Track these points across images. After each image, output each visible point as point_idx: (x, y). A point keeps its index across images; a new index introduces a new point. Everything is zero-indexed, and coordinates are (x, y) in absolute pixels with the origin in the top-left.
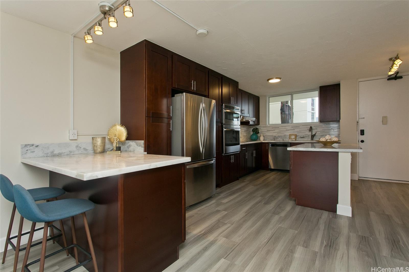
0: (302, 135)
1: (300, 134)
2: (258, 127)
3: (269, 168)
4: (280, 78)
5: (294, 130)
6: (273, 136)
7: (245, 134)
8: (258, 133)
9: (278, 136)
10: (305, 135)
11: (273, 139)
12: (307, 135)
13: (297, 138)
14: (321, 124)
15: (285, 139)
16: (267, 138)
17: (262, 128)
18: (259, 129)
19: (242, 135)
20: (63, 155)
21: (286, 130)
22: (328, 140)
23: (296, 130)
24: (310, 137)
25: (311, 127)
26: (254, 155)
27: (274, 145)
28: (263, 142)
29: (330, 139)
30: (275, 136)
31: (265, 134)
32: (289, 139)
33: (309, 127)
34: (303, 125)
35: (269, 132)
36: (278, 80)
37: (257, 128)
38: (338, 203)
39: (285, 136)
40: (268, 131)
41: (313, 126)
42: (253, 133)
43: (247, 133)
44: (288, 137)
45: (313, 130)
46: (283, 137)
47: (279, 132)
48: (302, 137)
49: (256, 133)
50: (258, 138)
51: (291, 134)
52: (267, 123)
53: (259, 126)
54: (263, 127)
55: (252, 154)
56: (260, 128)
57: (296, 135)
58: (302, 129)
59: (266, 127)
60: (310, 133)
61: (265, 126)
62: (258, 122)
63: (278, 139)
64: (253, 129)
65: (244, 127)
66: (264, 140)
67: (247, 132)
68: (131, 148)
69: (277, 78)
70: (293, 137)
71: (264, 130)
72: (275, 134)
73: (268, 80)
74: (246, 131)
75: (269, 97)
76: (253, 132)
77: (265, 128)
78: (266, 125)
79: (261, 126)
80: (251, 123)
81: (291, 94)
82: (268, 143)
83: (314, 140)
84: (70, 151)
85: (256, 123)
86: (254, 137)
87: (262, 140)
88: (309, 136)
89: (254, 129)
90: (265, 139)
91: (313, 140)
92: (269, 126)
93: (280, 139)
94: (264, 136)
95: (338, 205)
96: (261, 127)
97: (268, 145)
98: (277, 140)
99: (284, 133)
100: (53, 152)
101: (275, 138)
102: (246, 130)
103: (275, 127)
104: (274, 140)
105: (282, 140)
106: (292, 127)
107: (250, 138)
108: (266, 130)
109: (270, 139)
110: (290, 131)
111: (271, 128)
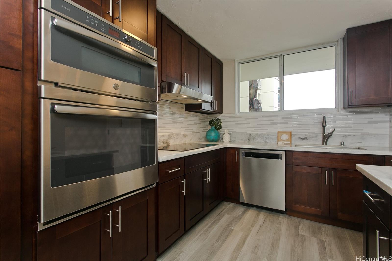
0: (302, 133)
1: (299, 131)
2: (220, 117)
3: (241, 201)
5: (287, 123)
7: (196, 129)
8: (220, 127)
9: (256, 134)
10: (310, 133)
12: (314, 133)
13: (293, 138)
16: (235, 138)
17: (227, 119)
18: (221, 121)
19: (189, 131)
23: (290, 124)
24: (321, 138)
25: (324, 119)
26: (208, 179)
27: (249, 154)
28: (229, 146)
31: (233, 129)
32: (278, 140)
33: (320, 117)
34: (304, 115)
35: (239, 126)
37: (218, 119)
39: (268, 134)
40: (238, 124)
42: (211, 127)
43: (201, 128)
44: (275, 136)
45: (327, 125)
47: (259, 126)
48: (302, 137)
49: (215, 128)
50: (218, 139)
51: (280, 130)
52: (235, 112)
53: (222, 115)
54: (230, 117)
55: (203, 177)
56: (224, 118)
57: (291, 133)
58: (303, 122)
59: (234, 117)
60: (320, 131)
61: (231, 115)
62: (219, 107)
64: (211, 121)
65: (193, 116)
66: (230, 143)
67: (201, 126)
70: (285, 137)
71: (231, 123)
72: (251, 132)
74: (199, 124)
76: (210, 125)
77: (232, 119)
79: (227, 115)
80: (206, 107)
81: (280, 56)
82: (238, 149)
83: (328, 144)
85: (216, 108)
86: (213, 135)
87: (227, 142)
88: (317, 136)
89: (213, 120)
90: (233, 139)
91: (326, 144)
92: (238, 115)
93: (259, 140)
94: (230, 134)
96: (224, 116)
97: (238, 154)
98: (254, 141)
99: (267, 129)
101: (250, 139)
102: (198, 122)
105: (264, 142)
106: (282, 118)
107: (208, 137)
108: (234, 123)
109: (242, 140)
110: (279, 125)
111: (244, 118)
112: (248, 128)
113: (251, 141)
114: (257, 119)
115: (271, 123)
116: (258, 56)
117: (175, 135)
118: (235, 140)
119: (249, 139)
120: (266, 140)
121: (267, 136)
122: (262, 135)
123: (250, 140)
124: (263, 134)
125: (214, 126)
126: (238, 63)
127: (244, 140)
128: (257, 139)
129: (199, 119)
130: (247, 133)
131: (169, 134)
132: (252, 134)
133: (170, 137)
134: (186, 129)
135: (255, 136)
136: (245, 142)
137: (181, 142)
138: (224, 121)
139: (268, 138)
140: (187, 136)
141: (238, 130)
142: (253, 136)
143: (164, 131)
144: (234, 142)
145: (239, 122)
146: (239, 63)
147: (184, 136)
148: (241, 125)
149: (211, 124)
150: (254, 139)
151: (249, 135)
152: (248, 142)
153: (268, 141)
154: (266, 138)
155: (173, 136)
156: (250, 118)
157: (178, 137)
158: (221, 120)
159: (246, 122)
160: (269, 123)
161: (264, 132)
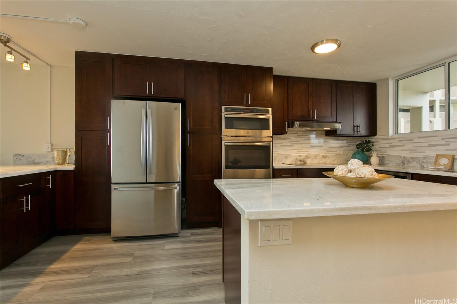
2: (373, 139)
9: (412, 158)
11: (402, 164)
16: (389, 161)
17: (381, 142)
19: (331, 153)
20: (41, 163)
23: (453, 146)
30: (405, 158)
32: (436, 165)
35: (393, 149)
37: (370, 141)
39: (425, 158)
40: (391, 147)
42: (357, 149)
44: (433, 160)
46: (421, 160)
47: (415, 148)
49: (364, 150)
51: (439, 153)
52: (389, 132)
53: (376, 137)
54: (383, 139)
56: (378, 140)
57: (454, 157)
59: (388, 139)
61: (385, 137)
62: (372, 131)
63: (412, 165)
66: (379, 165)
70: (444, 161)
71: (384, 146)
72: (404, 154)
75: (398, 81)
77: (386, 142)
78: (388, 135)
79: (380, 137)
81: (444, 64)
84: (47, 161)
89: (362, 142)
92: (394, 136)
94: (379, 157)
98: (409, 165)
99: (424, 152)
100: (34, 161)
105: (420, 166)
106: (443, 139)
108: (388, 146)
109: (395, 163)
110: (438, 147)
111: (397, 140)
112: (402, 150)
113: (406, 165)
114: (413, 140)
115: (429, 145)
116: (406, 73)
117: (313, 156)
118: (388, 164)
119: (403, 162)
120: (423, 164)
121: (424, 159)
122: (418, 159)
123: (404, 164)
124: (419, 157)
125: (361, 148)
126: (394, 81)
127: (398, 163)
128: (413, 163)
129: (347, 142)
130: (401, 156)
131: (306, 155)
132: (407, 157)
133: (307, 157)
134: (327, 152)
135: (409, 159)
136: (399, 166)
137: (320, 162)
138: (378, 143)
139: (424, 162)
140: (328, 157)
141: (391, 152)
142: (407, 159)
143: (301, 153)
144: (388, 165)
145: (393, 144)
146: (396, 80)
147: (324, 157)
148: (395, 147)
149: (358, 147)
150: (408, 163)
151: (403, 158)
152: (402, 166)
153: (425, 165)
154: (422, 161)
155: (310, 157)
156: (405, 139)
157: (316, 157)
158: (373, 143)
159: (400, 144)
160: (427, 144)
161: (420, 155)
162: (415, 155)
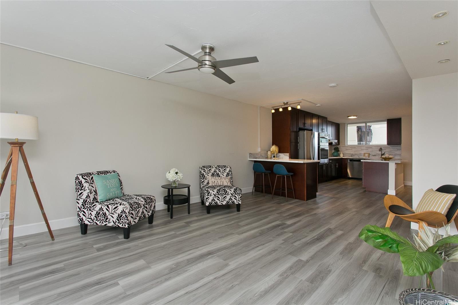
0: (374, 153)
1: (372, 153)
2: (338, 146)
3: (348, 177)
4: (357, 116)
5: (368, 150)
6: (350, 154)
8: (339, 151)
10: (377, 154)
12: (378, 153)
14: (389, 146)
15: (360, 157)
16: (346, 155)
17: (341, 148)
18: (339, 148)
21: (362, 150)
22: (387, 157)
23: (370, 150)
25: (381, 148)
26: (337, 167)
27: (351, 160)
28: (343, 158)
29: (388, 156)
32: (364, 156)
33: (379, 148)
34: (375, 147)
36: (356, 117)
37: (337, 147)
38: (388, 189)
39: (360, 154)
40: (346, 150)
41: (382, 148)
44: (363, 155)
45: (382, 150)
47: (356, 151)
48: (374, 155)
49: (337, 151)
50: (339, 155)
51: (365, 152)
52: (345, 144)
55: (336, 165)
57: (369, 153)
58: (374, 149)
60: (380, 153)
61: (344, 146)
62: (339, 143)
65: (330, 147)
66: (343, 157)
68: (281, 157)
69: (354, 116)
70: (367, 155)
71: (344, 149)
72: (352, 153)
73: (348, 117)
75: (347, 124)
76: (335, 150)
77: (344, 148)
79: (341, 146)
80: (334, 144)
81: (365, 123)
82: (347, 159)
84: (259, 157)
85: (337, 143)
86: (336, 154)
87: (342, 156)
88: (379, 155)
89: (335, 148)
92: (347, 146)
93: (356, 156)
94: (343, 153)
95: (388, 190)
97: (347, 161)
98: (354, 156)
100: (255, 157)
101: (352, 155)
103: (353, 147)
104: (352, 157)
105: (358, 157)
106: (366, 148)
107: (334, 155)
108: (345, 149)
110: (364, 150)
111: (349, 147)
112: (351, 151)
127: (350, 156)
141: (347, 152)
145: (347, 149)
159: (350, 149)
160: (361, 149)
161: (359, 153)
162: (356, 153)
